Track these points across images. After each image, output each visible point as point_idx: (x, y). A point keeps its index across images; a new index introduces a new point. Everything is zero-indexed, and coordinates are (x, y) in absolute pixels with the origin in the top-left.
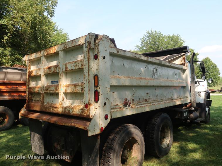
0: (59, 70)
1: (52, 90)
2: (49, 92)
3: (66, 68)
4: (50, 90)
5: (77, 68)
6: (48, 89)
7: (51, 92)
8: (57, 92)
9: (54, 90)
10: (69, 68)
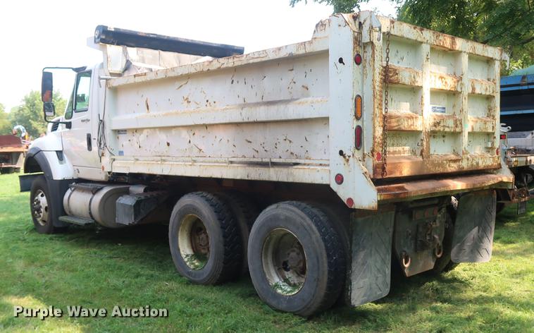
0: (461, 88)
1: (448, 127)
2: (442, 129)
3: (474, 89)
4: (444, 126)
5: (488, 93)
6: (439, 123)
7: (447, 130)
8: (458, 130)
9: (453, 126)
10: (478, 91)
